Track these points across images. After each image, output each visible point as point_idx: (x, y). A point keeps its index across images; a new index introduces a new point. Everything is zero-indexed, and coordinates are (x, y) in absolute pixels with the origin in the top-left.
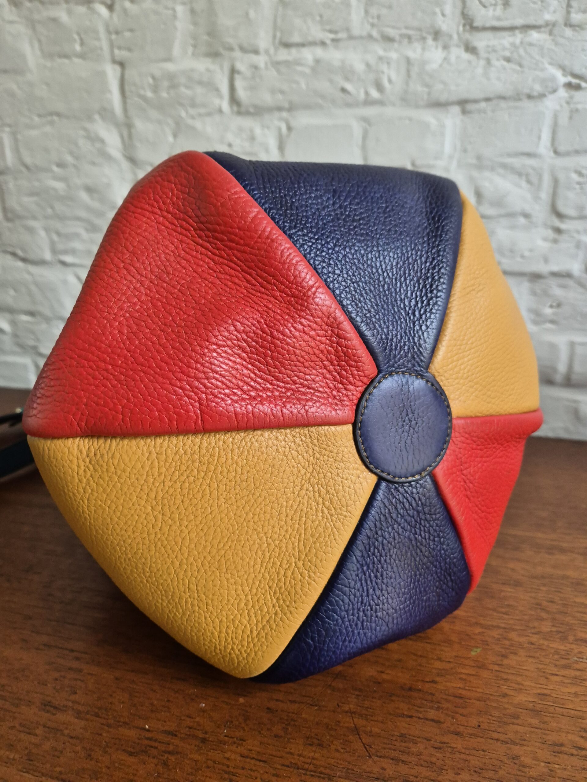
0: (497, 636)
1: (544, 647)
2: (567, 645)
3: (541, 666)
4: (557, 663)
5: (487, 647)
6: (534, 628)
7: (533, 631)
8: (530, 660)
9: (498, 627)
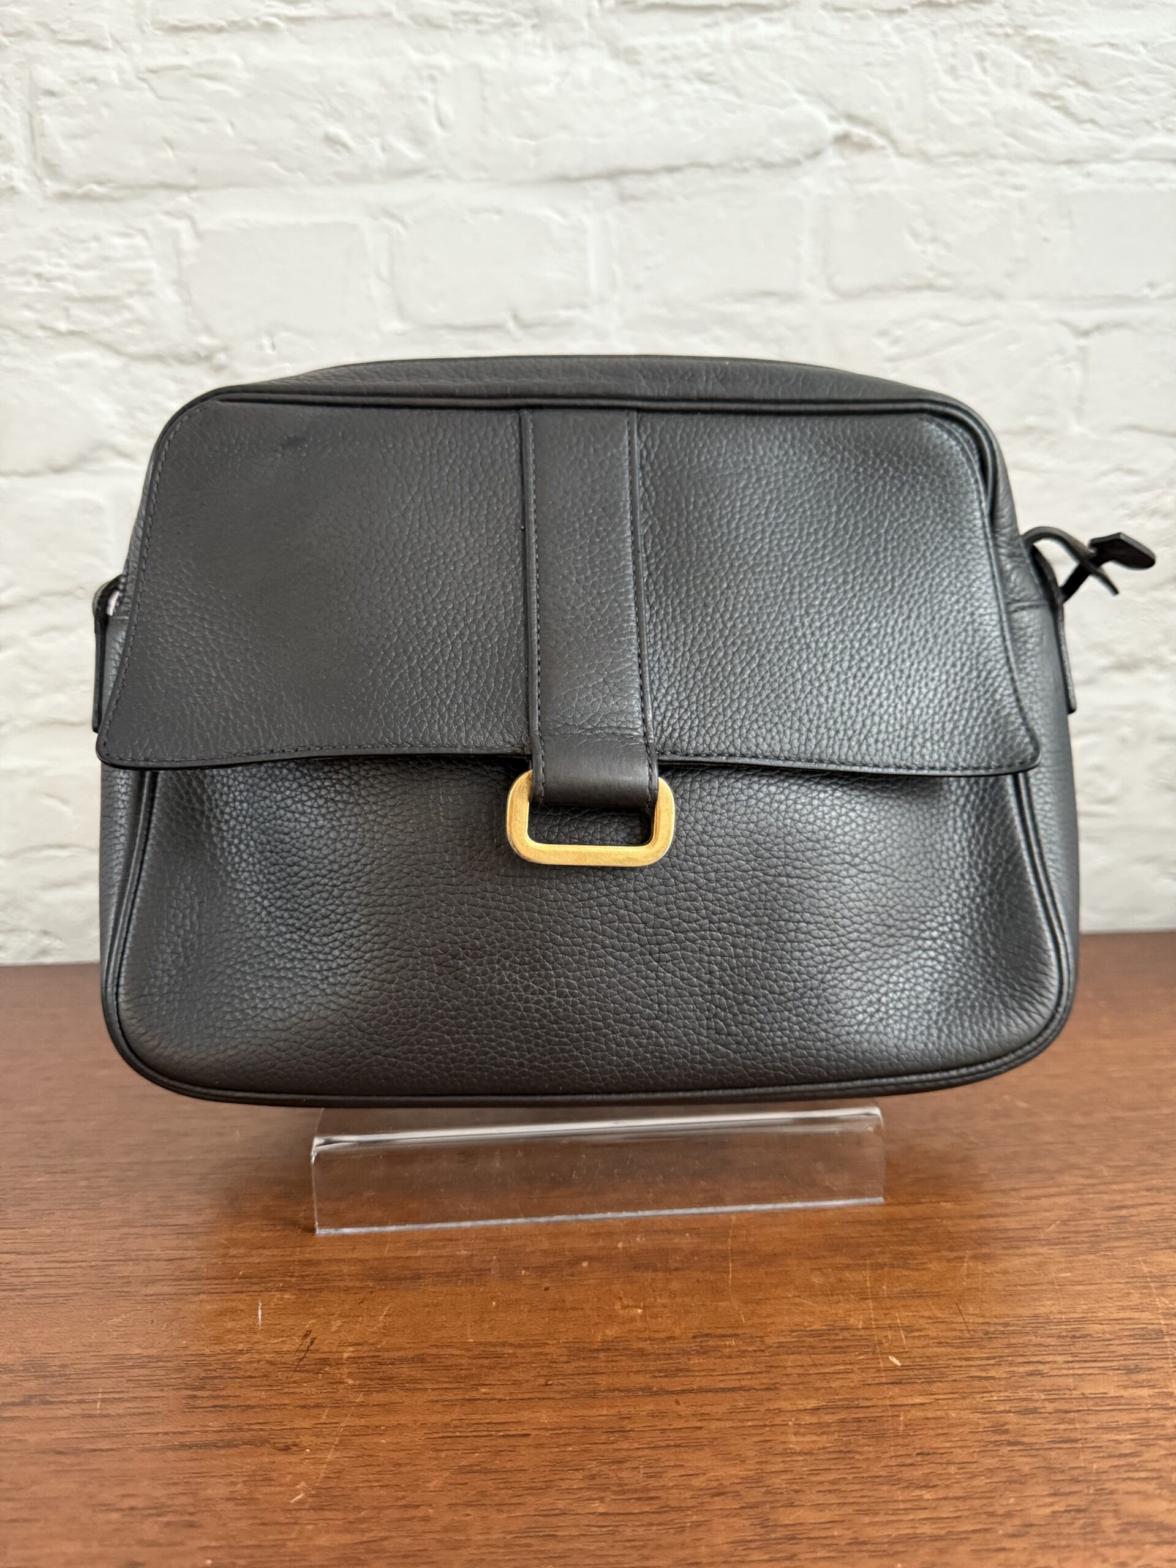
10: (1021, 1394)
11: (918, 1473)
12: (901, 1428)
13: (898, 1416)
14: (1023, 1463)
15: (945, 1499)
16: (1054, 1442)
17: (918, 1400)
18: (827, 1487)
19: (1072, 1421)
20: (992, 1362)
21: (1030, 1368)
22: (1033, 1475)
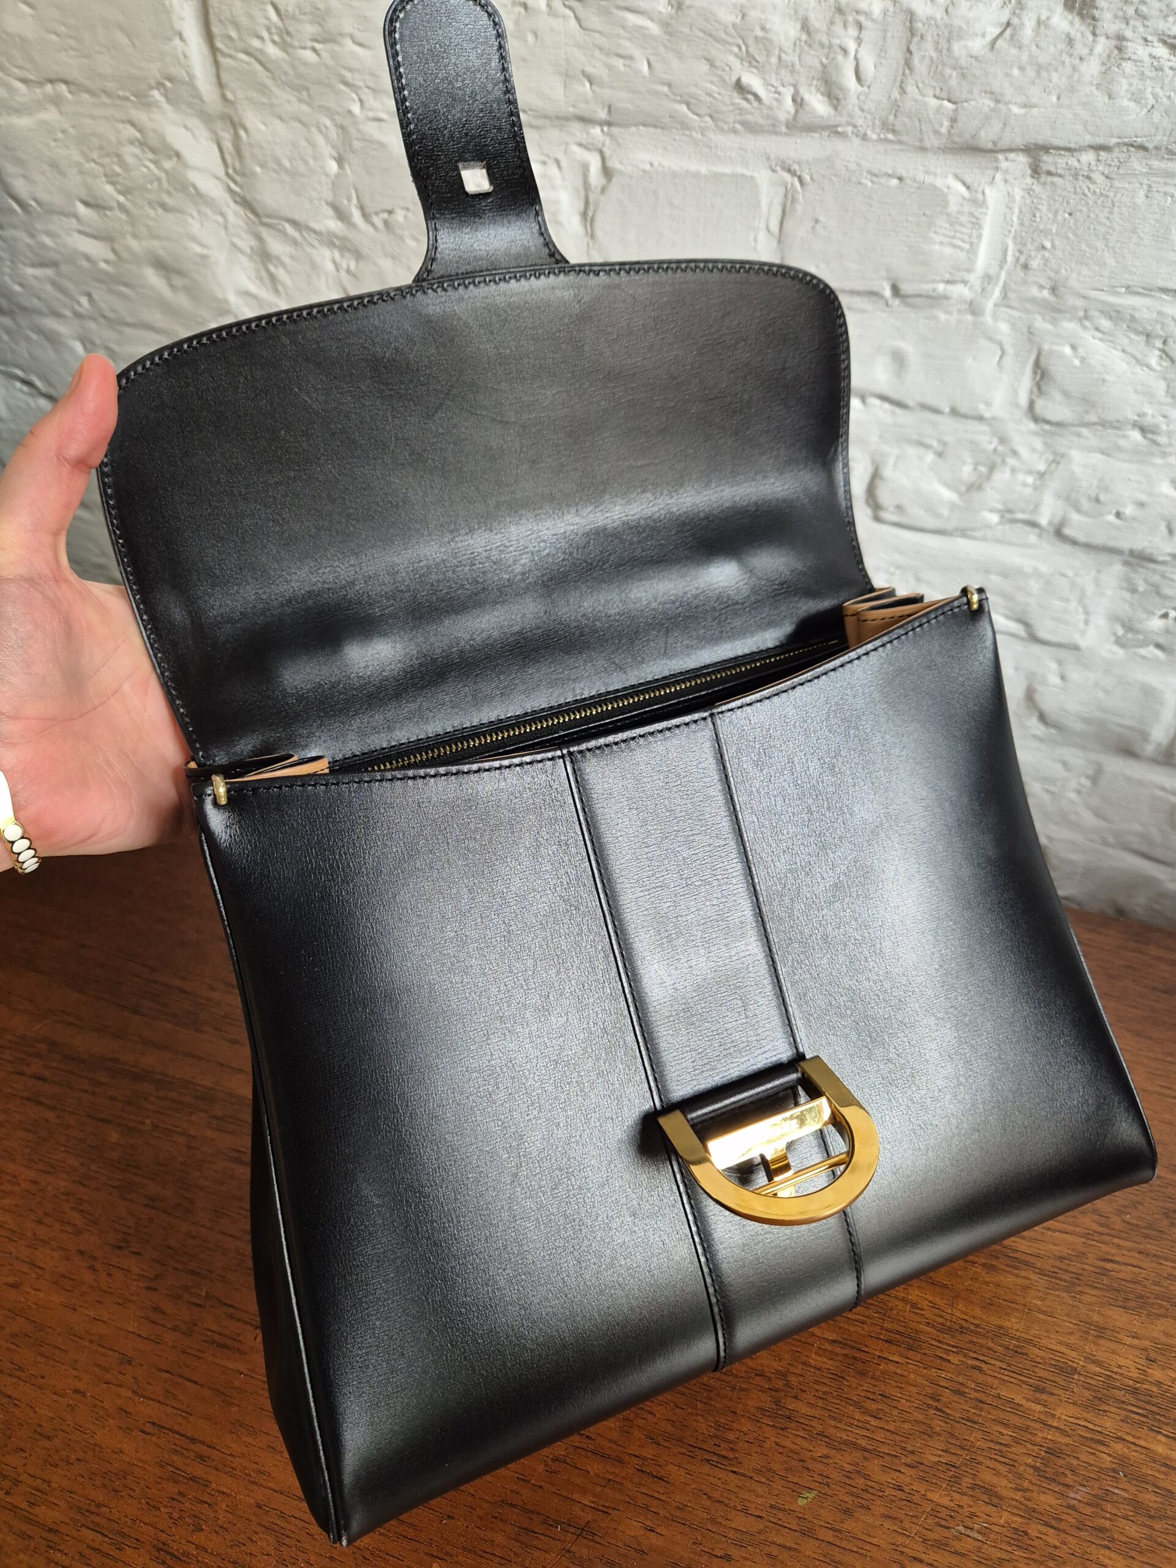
0: (848, 1468)
1: (916, 1498)
2: (956, 1496)
3: (900, 1540)
4: (930, 1535)
5: (826, 1490)
6: (913, 1452)
7: (909, 1461)
8: (888, 1524)
9: (855, 1446)
10: (961, 1379)
11: (874, 1406)
12: (878, 1373)
13: (879, 1365)
14: (938, 1424)
15: (882, 1428)
16: (963, 1418)
17: (896, 1358)
18: (820, 1394)
19: (981, 1409)
20: (954, 1350)
21: (977, 1363)
22: (939, 1435)
